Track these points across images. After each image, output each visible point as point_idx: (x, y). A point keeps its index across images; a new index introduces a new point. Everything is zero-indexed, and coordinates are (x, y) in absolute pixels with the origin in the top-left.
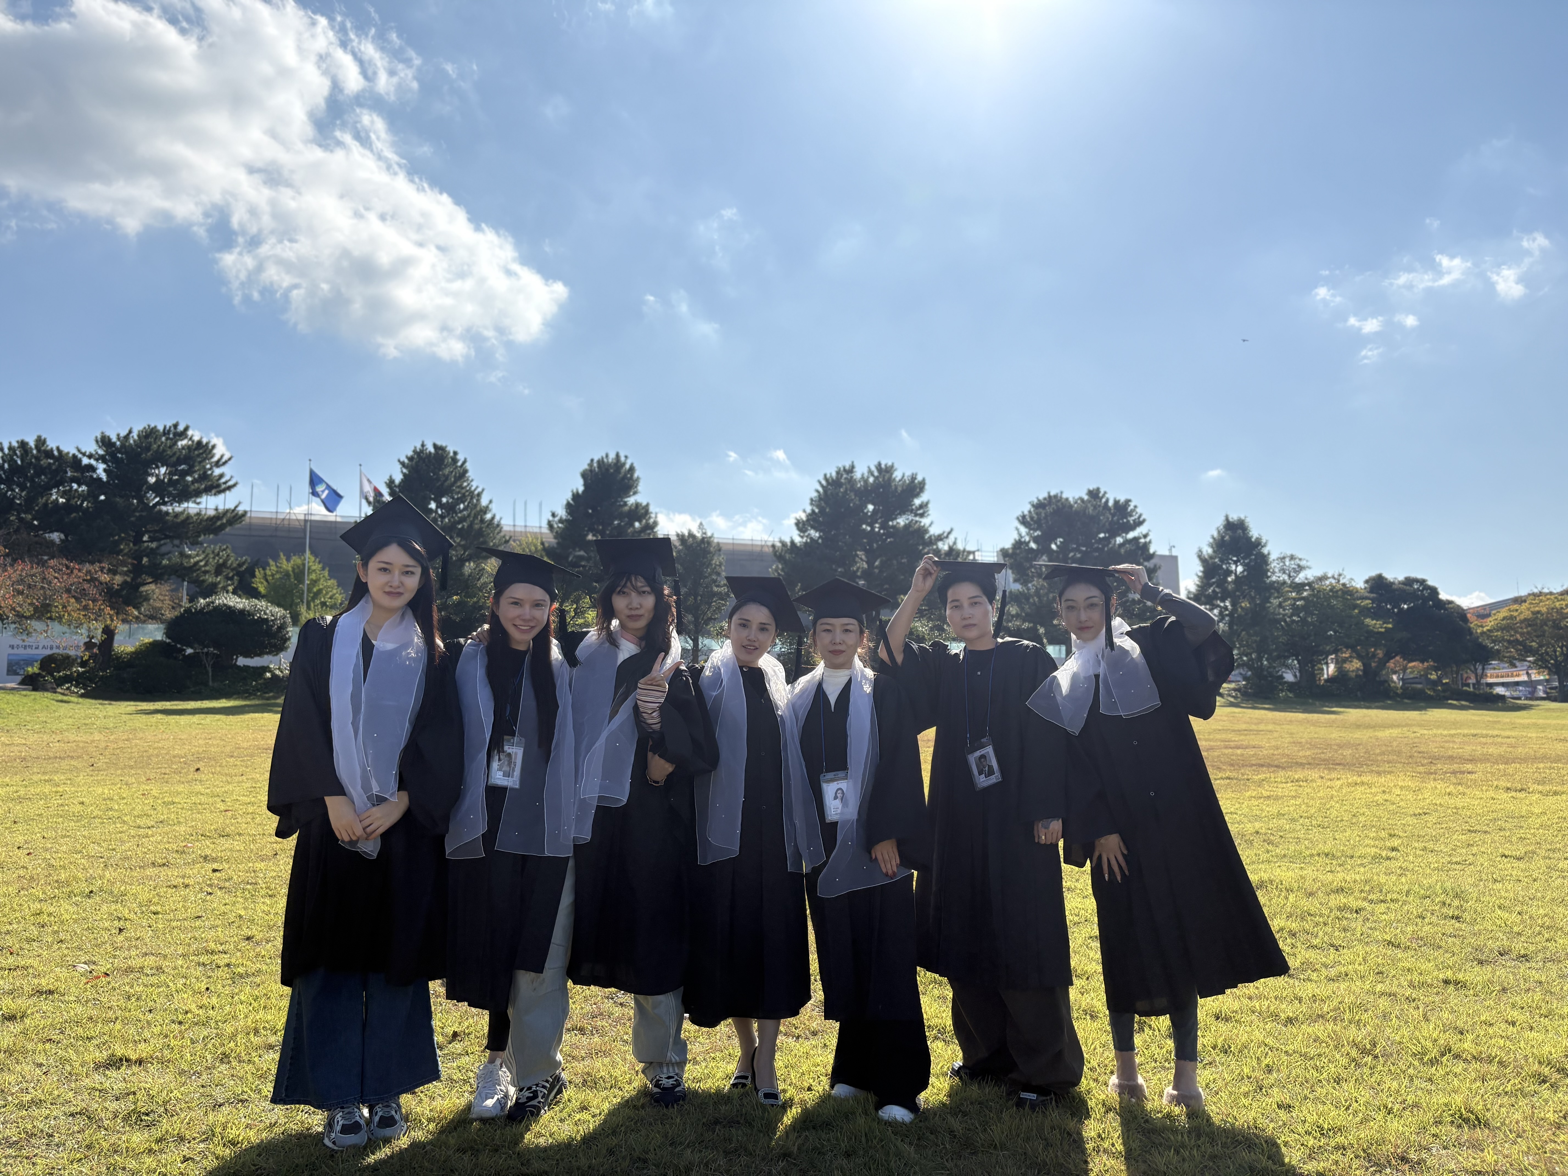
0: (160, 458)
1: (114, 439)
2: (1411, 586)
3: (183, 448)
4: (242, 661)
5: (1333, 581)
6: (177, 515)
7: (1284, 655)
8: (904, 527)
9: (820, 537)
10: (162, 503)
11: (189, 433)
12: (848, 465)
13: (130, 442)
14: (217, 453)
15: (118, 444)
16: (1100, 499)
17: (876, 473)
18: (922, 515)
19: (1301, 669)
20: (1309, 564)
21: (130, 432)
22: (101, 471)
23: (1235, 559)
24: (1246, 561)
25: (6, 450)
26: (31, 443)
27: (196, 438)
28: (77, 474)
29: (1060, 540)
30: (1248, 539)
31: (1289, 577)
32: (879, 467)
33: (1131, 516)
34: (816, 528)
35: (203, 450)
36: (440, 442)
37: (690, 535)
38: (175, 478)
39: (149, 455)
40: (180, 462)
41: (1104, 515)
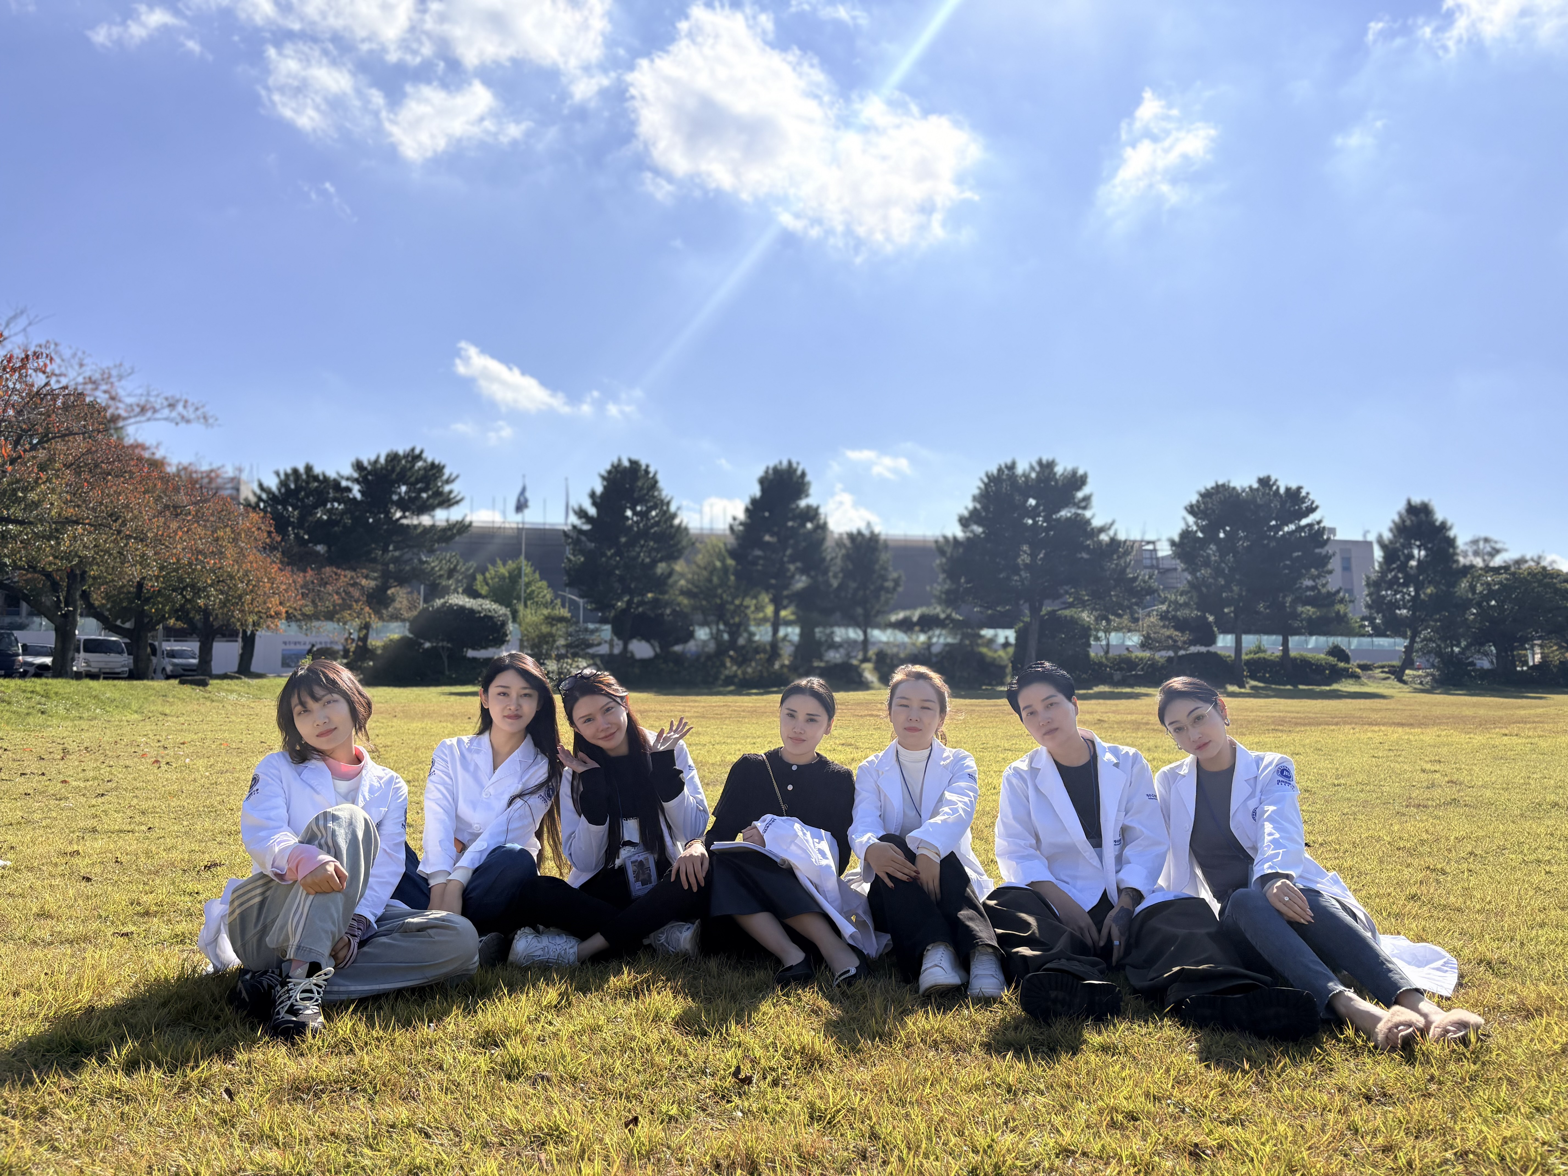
0: (402, 478)
1: (366, 463)
3: (419, 469)
4: (471, 653)
6: (416, 527)
7: (1479, 641)
8: (1068, 519)
9: (984, 532)
10: (404, 517)
11: (424, 455)
12: (1009, 461)
13: (379, 466)
14: (447, 472)
15: (369, 468)
16: (1271, 487)
17: (1037, 468)
18: (1085, 508)
19: (1498, 656)
20: (1506, 546)
21: (378, 457)
22: (356, 492)
23: (1418, 543)
24: (1430, 546)
25: (282, 476)
26: (302, 470)
27: (429, 460)
28: (338, 495)
29: (1228, 528)
30: (1432, 523)
31: (1484, 560)
32: (1040, 463)
33: (1304, 502)
34: (979, 523)
35: (435, 470)
36: (635, 457)
37: (860, 533)
38: (413, 495)
39: (394, 476)
40: (418, 481)
41: (1276, 503)
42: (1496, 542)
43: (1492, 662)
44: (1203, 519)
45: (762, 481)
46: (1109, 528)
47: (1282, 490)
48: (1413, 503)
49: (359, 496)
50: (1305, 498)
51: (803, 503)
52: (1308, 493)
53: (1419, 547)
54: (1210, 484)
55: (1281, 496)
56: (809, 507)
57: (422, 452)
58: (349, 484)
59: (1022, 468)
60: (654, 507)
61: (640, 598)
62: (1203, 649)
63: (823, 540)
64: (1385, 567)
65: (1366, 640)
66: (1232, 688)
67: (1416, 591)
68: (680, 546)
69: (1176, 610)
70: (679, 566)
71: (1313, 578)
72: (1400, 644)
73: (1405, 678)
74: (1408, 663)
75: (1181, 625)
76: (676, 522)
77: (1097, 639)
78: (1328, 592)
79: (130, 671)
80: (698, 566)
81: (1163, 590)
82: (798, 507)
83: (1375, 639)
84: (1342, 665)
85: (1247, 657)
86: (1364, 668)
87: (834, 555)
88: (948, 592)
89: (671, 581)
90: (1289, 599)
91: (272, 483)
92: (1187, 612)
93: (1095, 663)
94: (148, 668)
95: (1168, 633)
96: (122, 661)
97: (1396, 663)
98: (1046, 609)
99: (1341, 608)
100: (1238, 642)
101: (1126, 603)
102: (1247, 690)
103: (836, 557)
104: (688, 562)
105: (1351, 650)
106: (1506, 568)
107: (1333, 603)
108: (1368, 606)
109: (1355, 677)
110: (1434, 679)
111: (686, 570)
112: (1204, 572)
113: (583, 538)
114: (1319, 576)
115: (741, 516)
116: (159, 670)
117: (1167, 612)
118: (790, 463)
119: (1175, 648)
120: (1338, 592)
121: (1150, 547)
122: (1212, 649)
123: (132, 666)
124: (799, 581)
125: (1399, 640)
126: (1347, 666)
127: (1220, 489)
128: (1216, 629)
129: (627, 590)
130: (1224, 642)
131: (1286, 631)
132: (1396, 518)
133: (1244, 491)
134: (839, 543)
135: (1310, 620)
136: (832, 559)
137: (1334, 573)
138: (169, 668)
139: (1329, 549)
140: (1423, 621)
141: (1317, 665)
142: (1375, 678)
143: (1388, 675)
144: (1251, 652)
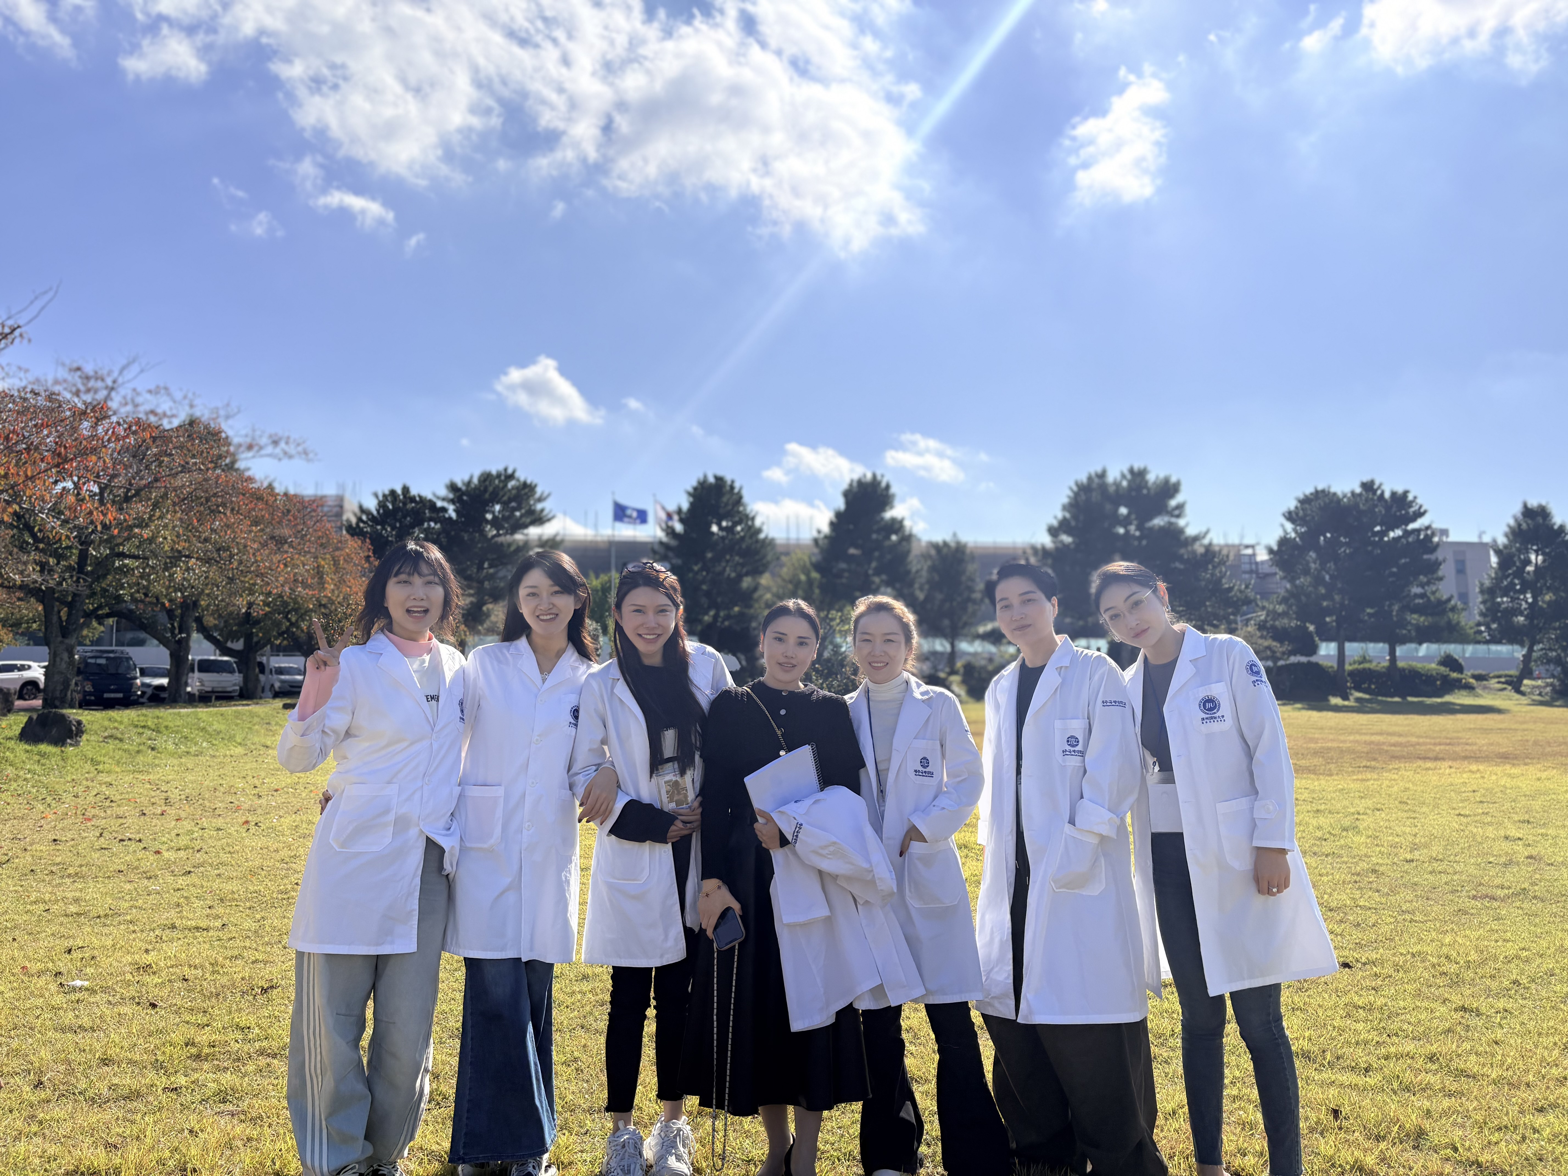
0: (495, 498)
1: (460, 485)
3: (513, 488)
6: (509, 545)
8: (1162, 529)
9: (1074, 542)
10: (498, 535)
11: (517, 475)
12: (1099, 469)
13: (473, 486)
14: (539, 491)
15: (464, 488)
16: (1374, 492)
17: (1129, 476)
18: (1178, 516)
21: (471, 477)
22: (452, 513)
23: (1535, 547)
24: (1547, 550)
25: (381, 498)
26: (399, 491)
27: (522, 479)
28: (434, 515)
29: (1328, 535)
30: (1550, 527)
32: (1131, 471)
33: (1410, 506)
34: (1069, 533)
35: (527, 489)
36: (720, 473)
37: (945, 544)
38: (507, 514)
39: (487, 496)
40: (510, 500)
41: (1380, 509)
44: (1302, 526)
45: (847, 494)
46: (1204, 537)
47: (1387, 495)
48: (1529, 506)
49: (454, 515)
50: (1412, 502)
51: (888, 515)
52: (1415, 498)
53: (1537, 552)
54: (1309, 490)
55: (1386, 501)
56: (893, 520)
57: (514, 472)
58: (445, 504)
59: (1112, 476)
60: (739, 522)
61: (726, 612)
62: (1303, 659)
63: (908, 552)
64: (1500, 574)
65: (1482, 648)
66: (1335, 701)
67: (1534, 597)
68: (764, 561)
69: (1274, 620)
70: (765, 580)
71: (1422, 585)
72: (1519, 652)
73: (1523, 688)
74: (1526, 672)
75: (1279, 635)
76: (762, 536)
78: (1439, 600)
79: (241, 689)
80: (784, 580)
81: (1261, 599)
82: (882, 519)
83: (1492, 646)
84: (1455, 675)
85: (1350, 668)
86: (1479, 678)
87: (919, 567)
89: (756, 595)
90: (1396, 607)
91: (372, 505)
92: (1286, 621)
94: (256, 688)
95: (1266, 643)
96: (232, 681)
97: (1514, 672)
99: (1453, 616)
100: (1342, 650)
101: (1222, 613)
102: (1350, 703)
103: (922, 569)
104: (773, 575)
105: (1464, 658)
107: (1444, 611)
108: (1482, 614)
109: (1469, 688)
110: (1554, 690)
111: (771, 583)
112: (1303, 580)
113: (671, 554)
114: (1428, 583)
115: (826, 529)
116: (267, 688)
117: (1265, 621)
118: (874, 476)
119: (1274, 658)
120: (1450, 599)
121: (1249, 551)
122: (1314, 659)
123: (242, 684)
125: (1517, 647)
126: (1459, 676)
127: (1318, 494)
128: (1317, 639)
129: (714, 605)
130: (1327, 651)
131: (1393, 641)
132: (1512, 522)
133: (1345, 496)
134: (925, 556)
135: (1418, 628)
136: (917, 572)
137: (1446, 579)
138: (277, 685)
139: (1439, 555)
140: (1540, 630)
141: (1426, 676)
142: (1491, 689)
143: (1505, 686)
144: (1355, 662)
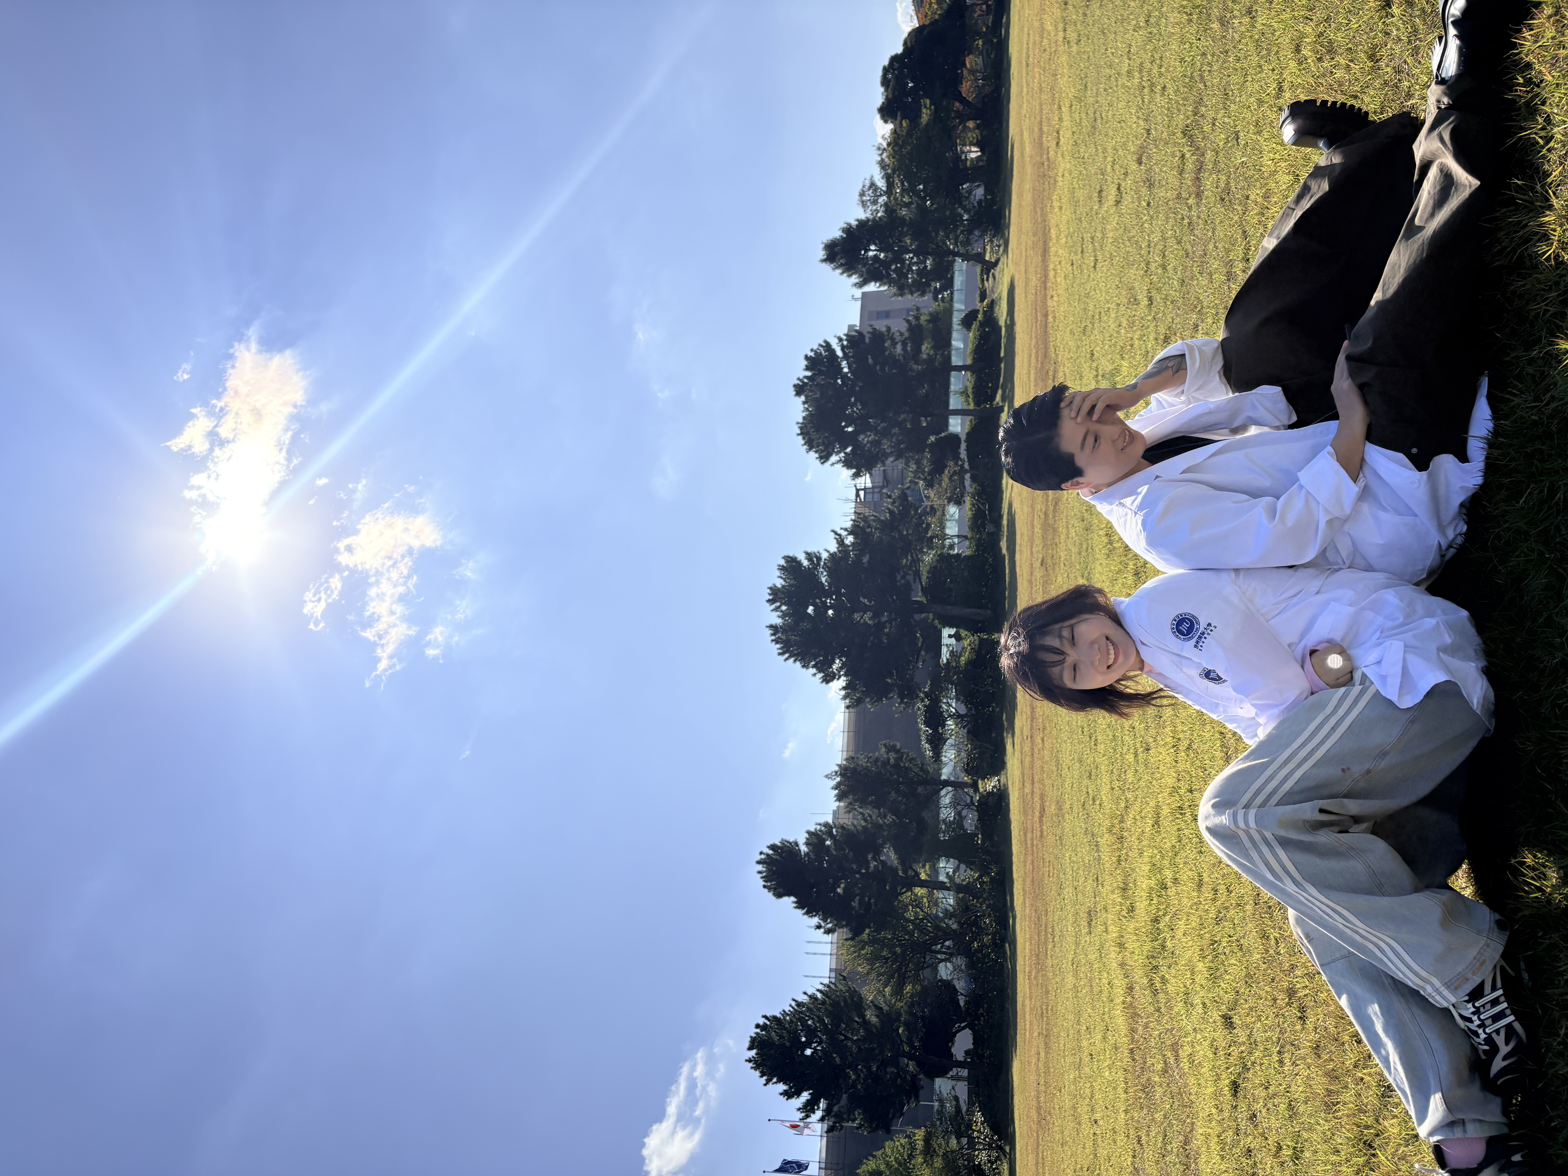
2: (889, 81)
5: (885, 155)
7: (958, 198)
8: (829, 575)
9: (840, 658)
12: (768, 632)
16: (805, 384)
17: (777, 604)
18: (819, 559)
19: (972, 181)
20: (868, 178)
23: (863, 252)
24: (866, 242)
29: (843, 424)
30: (844, 240)
31: (881, 195)
32: (772, 602)
33: (820, 354)
34: (831, 663)
36: (746, 1043)
37: (838, 787)
41: (820, 380)
42: (864, 187)
43: (978, 186)
44: (833, 447)
46: (840, 535)
47: (809, 374)
48: (824, 257)
50: (816, 353)
51: (803, 849)
52: (812, 350)
53: (867, 251)
54: (800, 440)
55: (814, 375)
59: (776, 619)
60: (803, 1021)
61: (904, 1044)
62: (963, 446)
63: (843, 828)
64: (885, 281)
65: (956, 296)
67: (909, 252)
68: (847, 994)
69: (923, 472)
71: (894, 344)
72: (960, 267)
73: (993, 260)
74: (979, 258)
75: (938, 468)
76: (819, 996)
77: (952, 547)
78: (908, 330)
80: (870, 973)
81: (902, 484)
82: (807, 855)
83: (955, 288)
84: (980, 316)
85: (972, 405)
86: (983, 296)
87: (860, 817)
88: (902, 697)
89: (885, 1006)
90: (915, 366)
92: (925, 462)
93: (977, 550)
95: (946, 480)
97: (978, 269)
98: (919, 597)
99: (923, 318)
100: (956, 412)
101: (915, 520)
102: (1006, 405)
103: (863, 814)
104: (864, 985)
105: (966, 309)
106: (888, 178)
107: (919, 326)
108: (923, 294)
109: (992, 304)
110: (995, 235)
111: (873, 987)
112: (886, 445)
113: (836, 1109)
114: (892, 339)
115: (815, 920)
117: (925, 480)
118: (760, 862)
119: (962, 471)
120: (908, 321)
121: (862, 493)
122: (963, 437)
124: (889, 857)
125: (957, 266)
126: (981, 312)
127: (804, 431)
128: (943, 434)
129: (896, 1058)
130: (956, 425)
131: (947, 368)
132: (838, 271)
133: (807, 410)
135: (936, 347)
137: (889, 325)
139: (867, 331)
140: (937, 246)
141: (980, 340)
142: (993, 287)
143: (991, 275)
144: (967, 401)
